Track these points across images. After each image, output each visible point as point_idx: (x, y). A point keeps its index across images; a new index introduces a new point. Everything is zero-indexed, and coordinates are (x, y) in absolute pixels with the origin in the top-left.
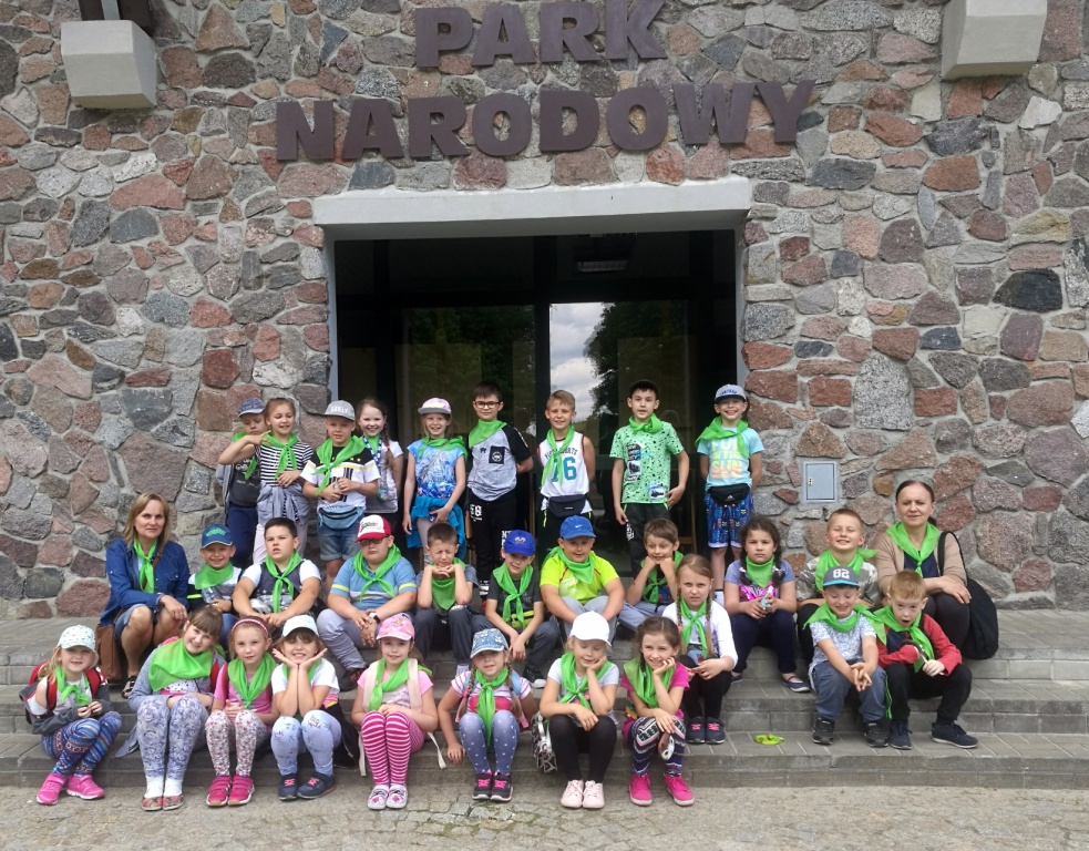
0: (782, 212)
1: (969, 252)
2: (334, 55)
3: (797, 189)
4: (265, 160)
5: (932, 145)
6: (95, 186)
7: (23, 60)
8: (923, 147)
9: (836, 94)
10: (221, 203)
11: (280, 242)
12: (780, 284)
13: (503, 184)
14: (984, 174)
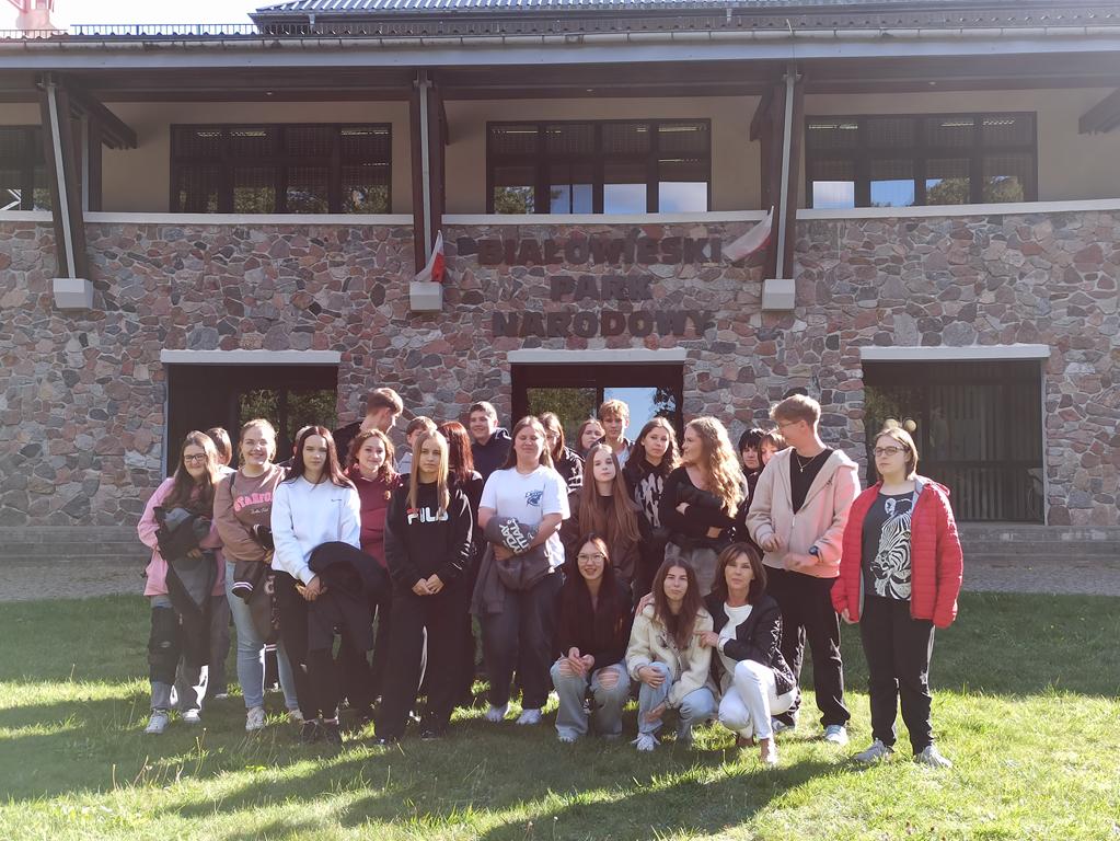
0: (698, 362)
1: (772, 380)
2: (517, 293)
3: (704, 353)
4: (487, 335)
5: (759, 338)
6: (416, 344)
7: (387, 292)
8: (755, 337)
9: (720, 315)
10: (469, 352)
11: (493, 369)
12: (697, 390)
13: (585, 348)
14: (778, 349)
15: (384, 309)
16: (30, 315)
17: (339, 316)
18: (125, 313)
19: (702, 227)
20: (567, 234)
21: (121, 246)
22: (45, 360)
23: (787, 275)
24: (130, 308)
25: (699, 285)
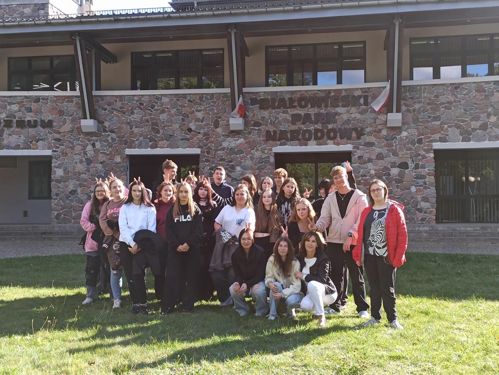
0: (358, 151)
1: (392, 159)
2: (276, 122)
3: (361, 147)
4: (263, 140)
5: (385, 140)
6: (233, 145)
7: (220, 122)
9: (368, 130)
10: (255, 148)
11: (266, 155)
13: (307, 145)
14: (394, 145)
15: (219, 130)
16: (72, 135)
17: (199, 133)
18: (110, 133)
19: (359, 90)
20: (298, 95)
21: (108, 105)
22: (78, 154)
23: (398, 111)
24: (112, 131)
25: (358, 116)
